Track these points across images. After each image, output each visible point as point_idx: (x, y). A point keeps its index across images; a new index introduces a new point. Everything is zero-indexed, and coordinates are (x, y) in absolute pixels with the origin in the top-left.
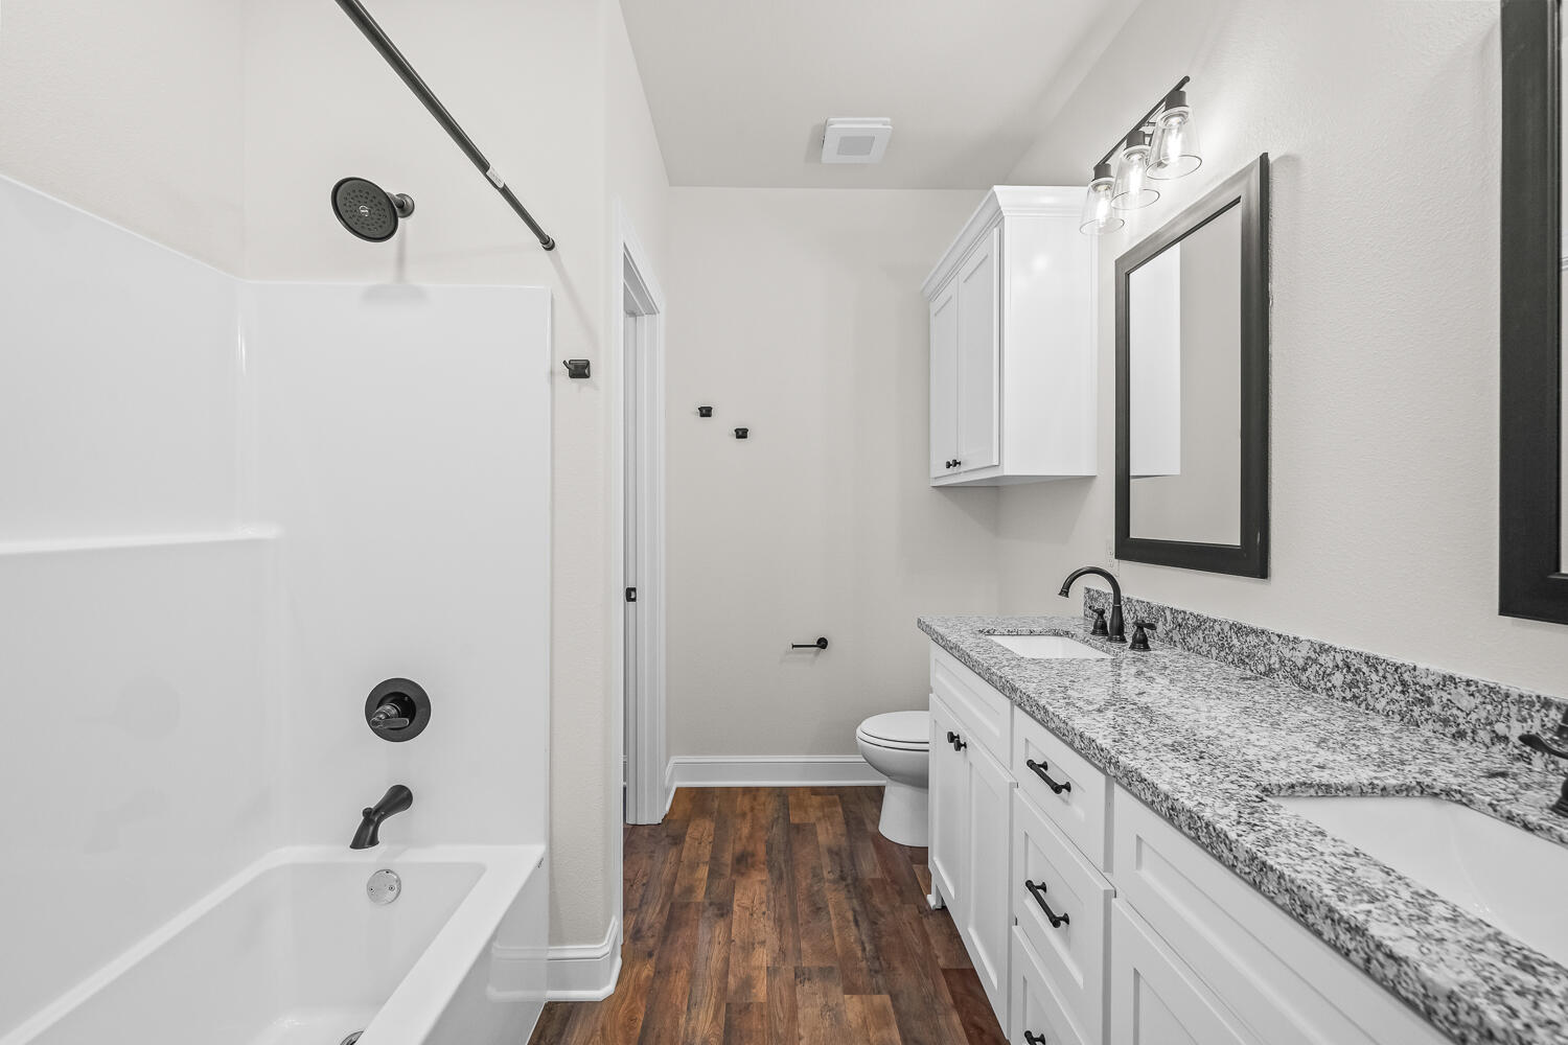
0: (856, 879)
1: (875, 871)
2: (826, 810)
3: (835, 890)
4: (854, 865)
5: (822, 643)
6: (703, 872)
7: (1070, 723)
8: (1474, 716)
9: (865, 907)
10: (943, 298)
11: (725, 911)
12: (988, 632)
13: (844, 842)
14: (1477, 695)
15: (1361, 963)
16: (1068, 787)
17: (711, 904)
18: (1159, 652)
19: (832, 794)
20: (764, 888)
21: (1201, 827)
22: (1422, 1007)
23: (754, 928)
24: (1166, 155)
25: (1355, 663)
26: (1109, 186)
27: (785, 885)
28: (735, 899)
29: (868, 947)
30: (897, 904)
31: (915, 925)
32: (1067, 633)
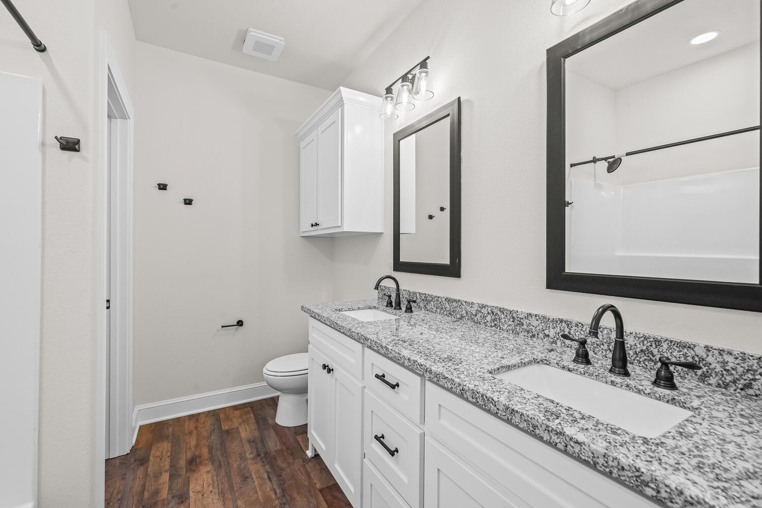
0: (266, 453)
1: (276, 446)
2: (244, 417)
3: (255, 463)
4: (264, 445)
5: (240, 323)
6: (165, 477)
7: (402, 354)
8: (538, 328)
9: (274, 468)
10: (308, 140)
11: (184, 498)
12: (339, 310)
13: (257, 433)
14: (539, 320)
15: (563, 448)
16: (398, 385)
17: (173, 497)
18: (418, 314)
19: (246, 407)
20: (210, 475)
21: (479, 397)
22: (592, 462)
23: (205, 503)
24: (420, 89)
25: (496, 311)
26: (392, 99)
27: (223, 470)
28: (190, 489)
29: (278, 491)
30: (291, 461)
31: (302, 469)
32: (375, 307)
